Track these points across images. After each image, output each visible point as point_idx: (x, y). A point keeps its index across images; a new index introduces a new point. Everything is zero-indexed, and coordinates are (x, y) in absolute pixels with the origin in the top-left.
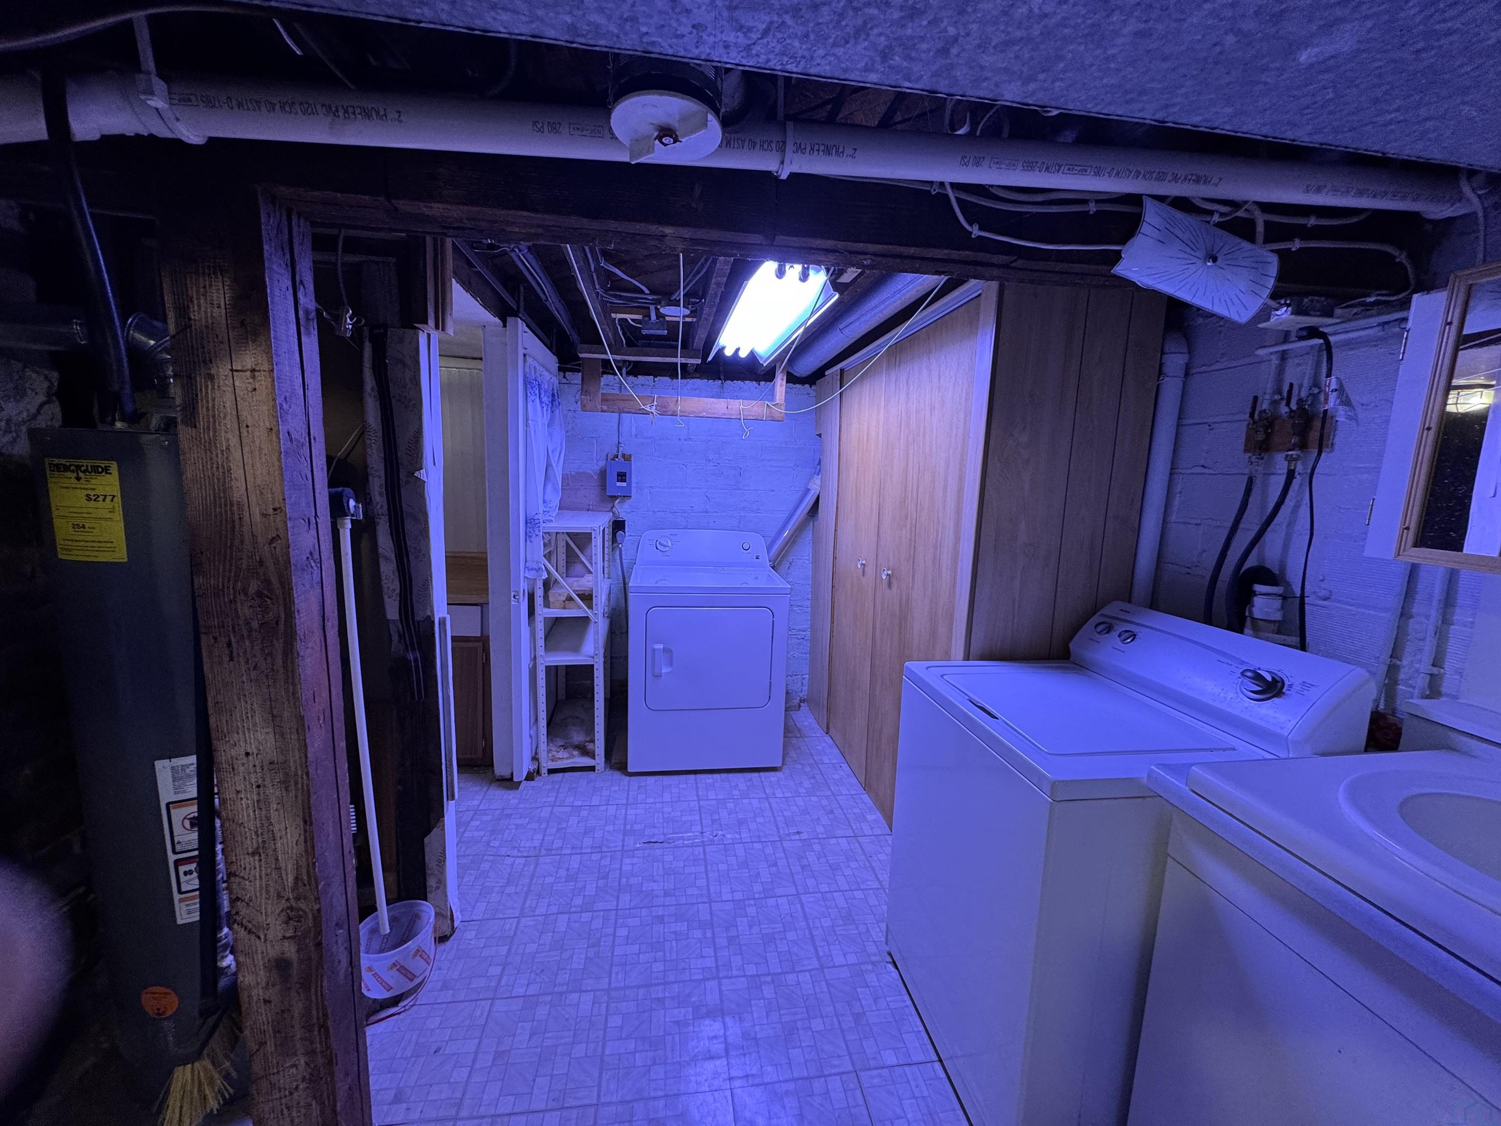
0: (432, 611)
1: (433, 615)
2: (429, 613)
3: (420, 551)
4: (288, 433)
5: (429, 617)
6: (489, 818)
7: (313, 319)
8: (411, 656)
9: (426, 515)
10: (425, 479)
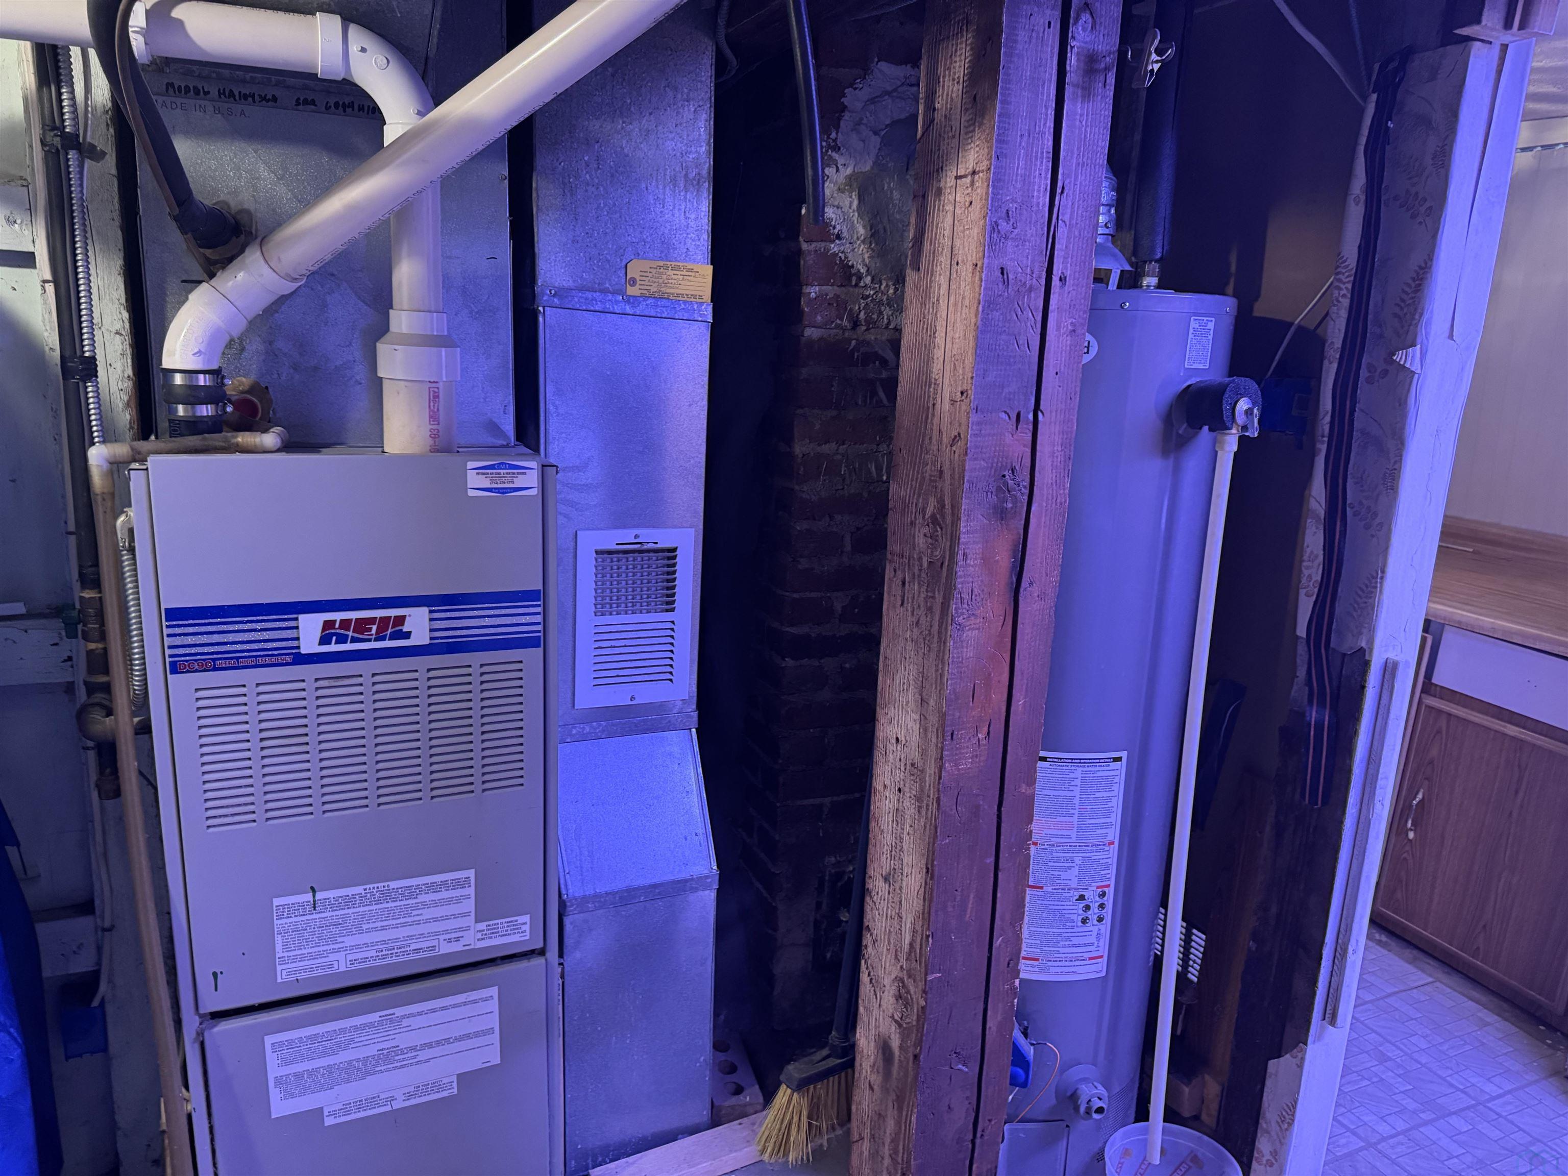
0: (1371, 641)
1: (1371, 650)
2: (1363, 644)
3: (1375, 514)
4: (1002, 269)
5: (1362, 651)
6: (1496, 1134)
7: (1107, 69)
8: (1313, 715)
9: (1401, 443)
10: (1416, 367)
